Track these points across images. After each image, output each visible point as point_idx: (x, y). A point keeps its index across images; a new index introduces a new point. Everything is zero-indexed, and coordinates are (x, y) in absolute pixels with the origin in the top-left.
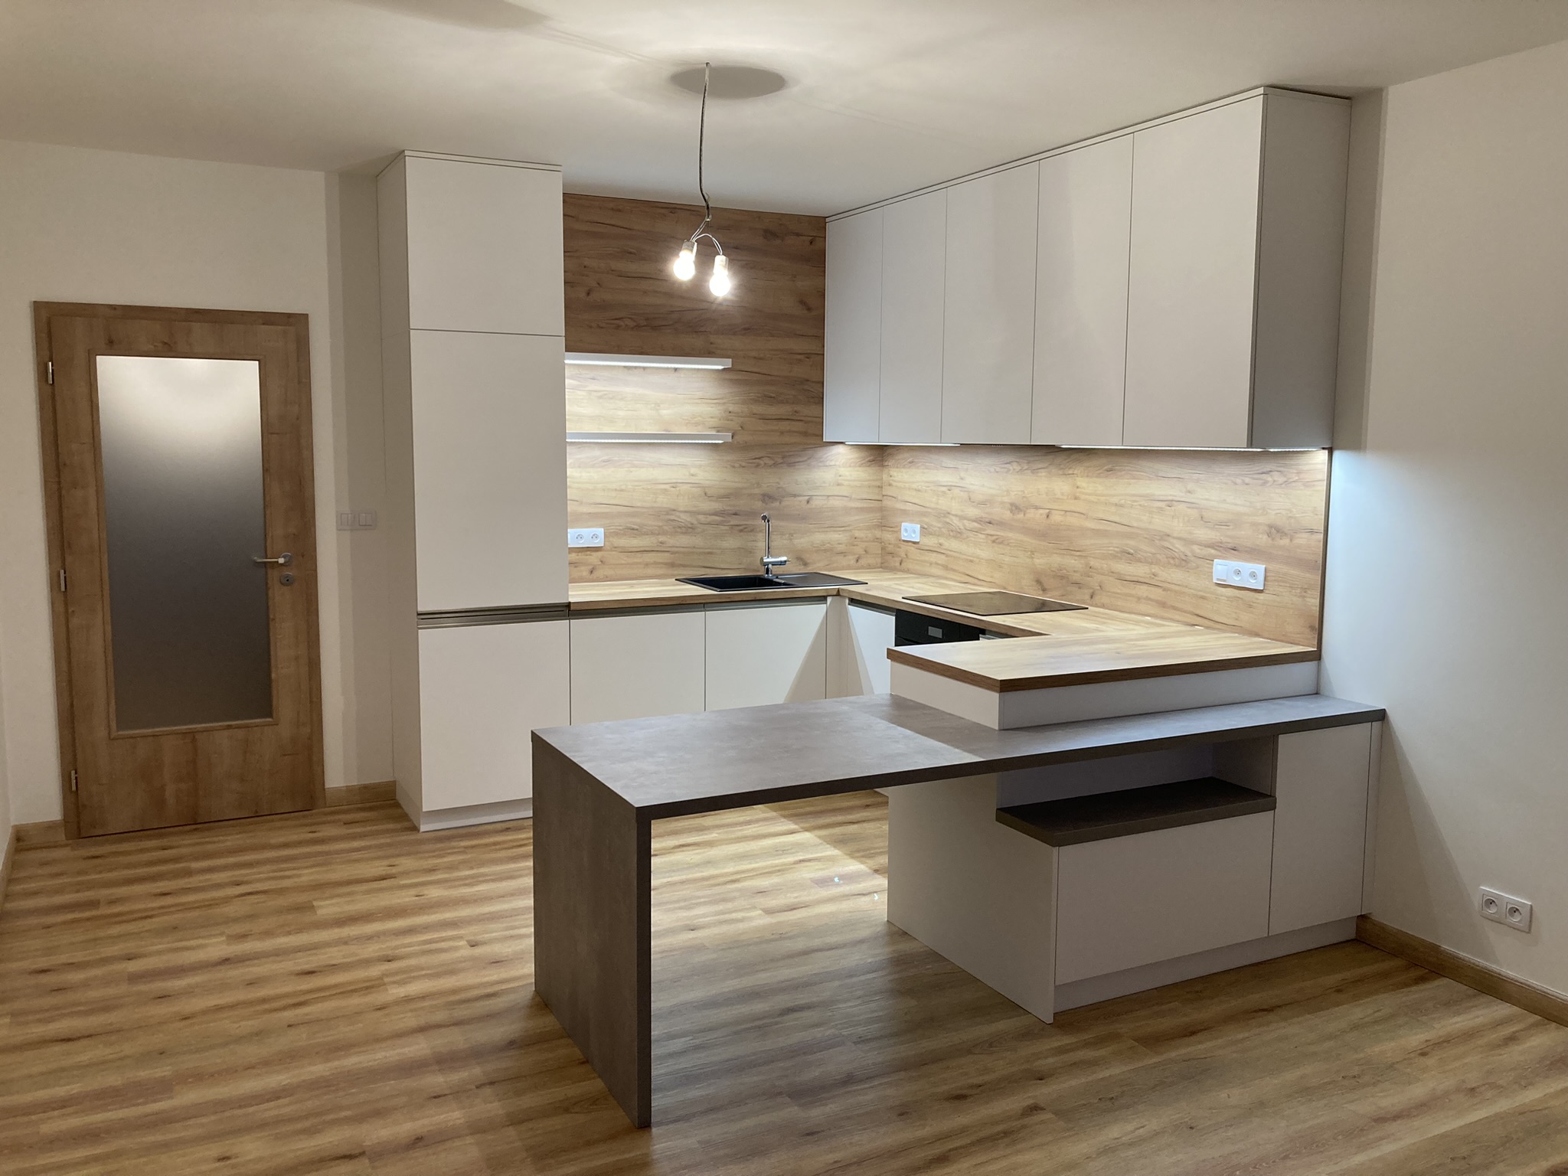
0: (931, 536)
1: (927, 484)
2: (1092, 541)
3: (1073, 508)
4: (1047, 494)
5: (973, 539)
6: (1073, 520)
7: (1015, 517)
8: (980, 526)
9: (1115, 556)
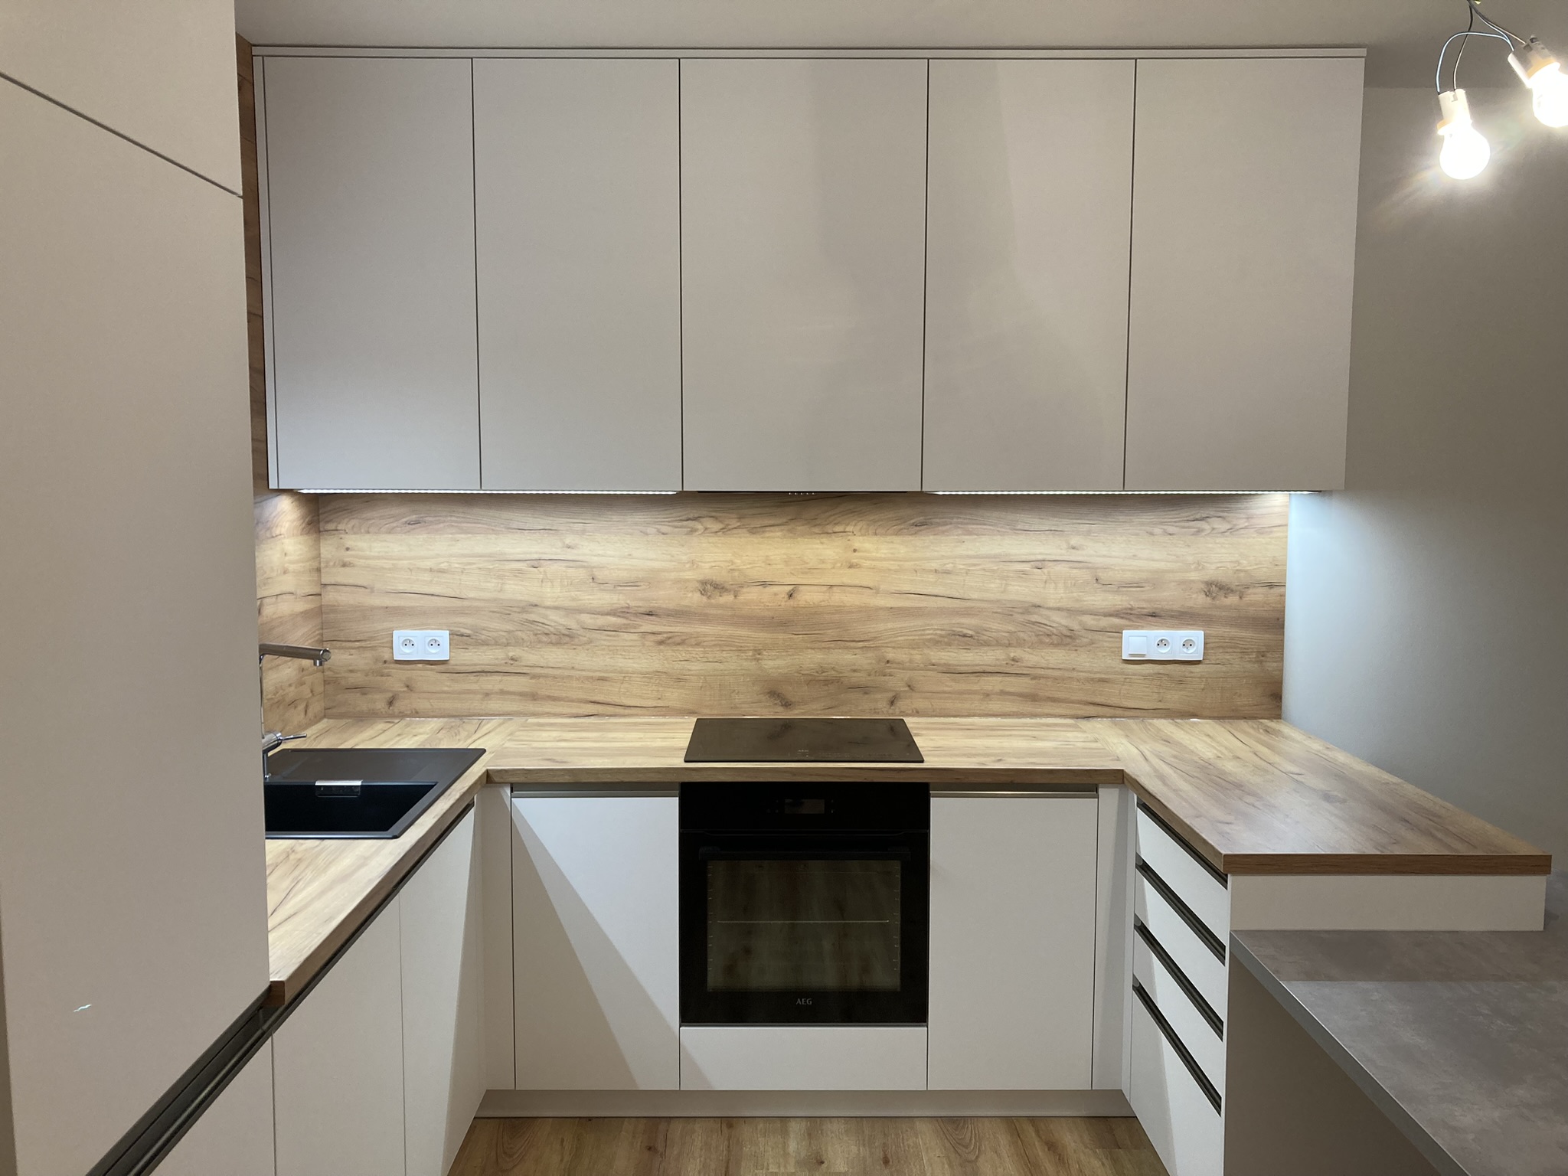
0: (485, 647)
1: (465, 560)
2: (890, 625)
3: (847, 581)
4: (786, 563)
5: (605, 643)
6: (850, 599)
7: (713, 601)
8: (624, 621)
9: (938, 642)
